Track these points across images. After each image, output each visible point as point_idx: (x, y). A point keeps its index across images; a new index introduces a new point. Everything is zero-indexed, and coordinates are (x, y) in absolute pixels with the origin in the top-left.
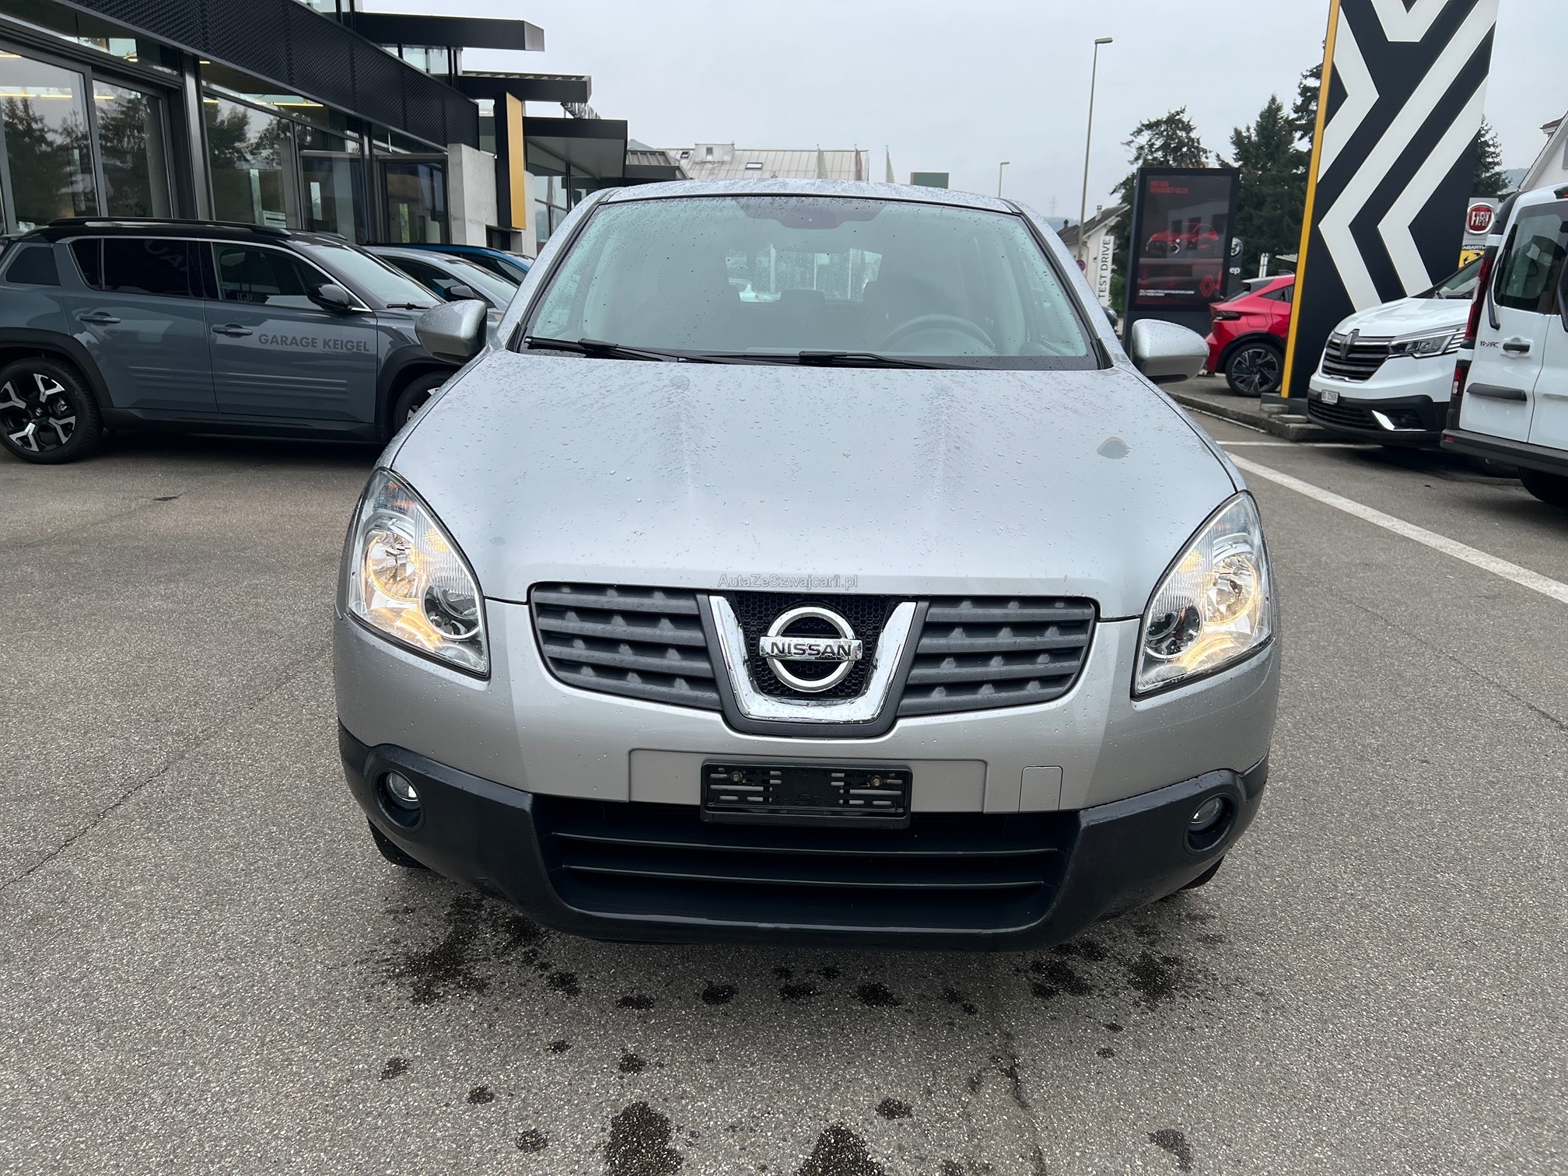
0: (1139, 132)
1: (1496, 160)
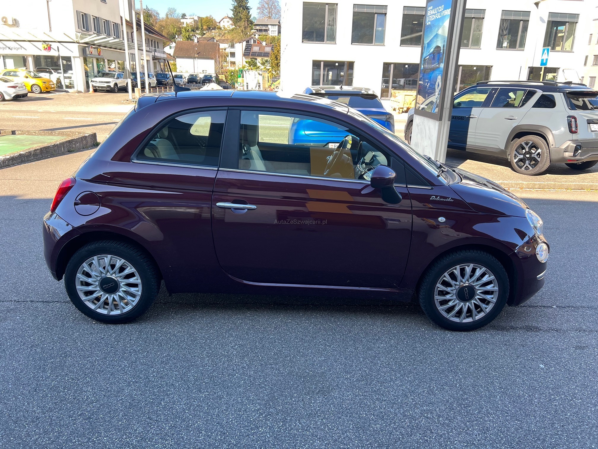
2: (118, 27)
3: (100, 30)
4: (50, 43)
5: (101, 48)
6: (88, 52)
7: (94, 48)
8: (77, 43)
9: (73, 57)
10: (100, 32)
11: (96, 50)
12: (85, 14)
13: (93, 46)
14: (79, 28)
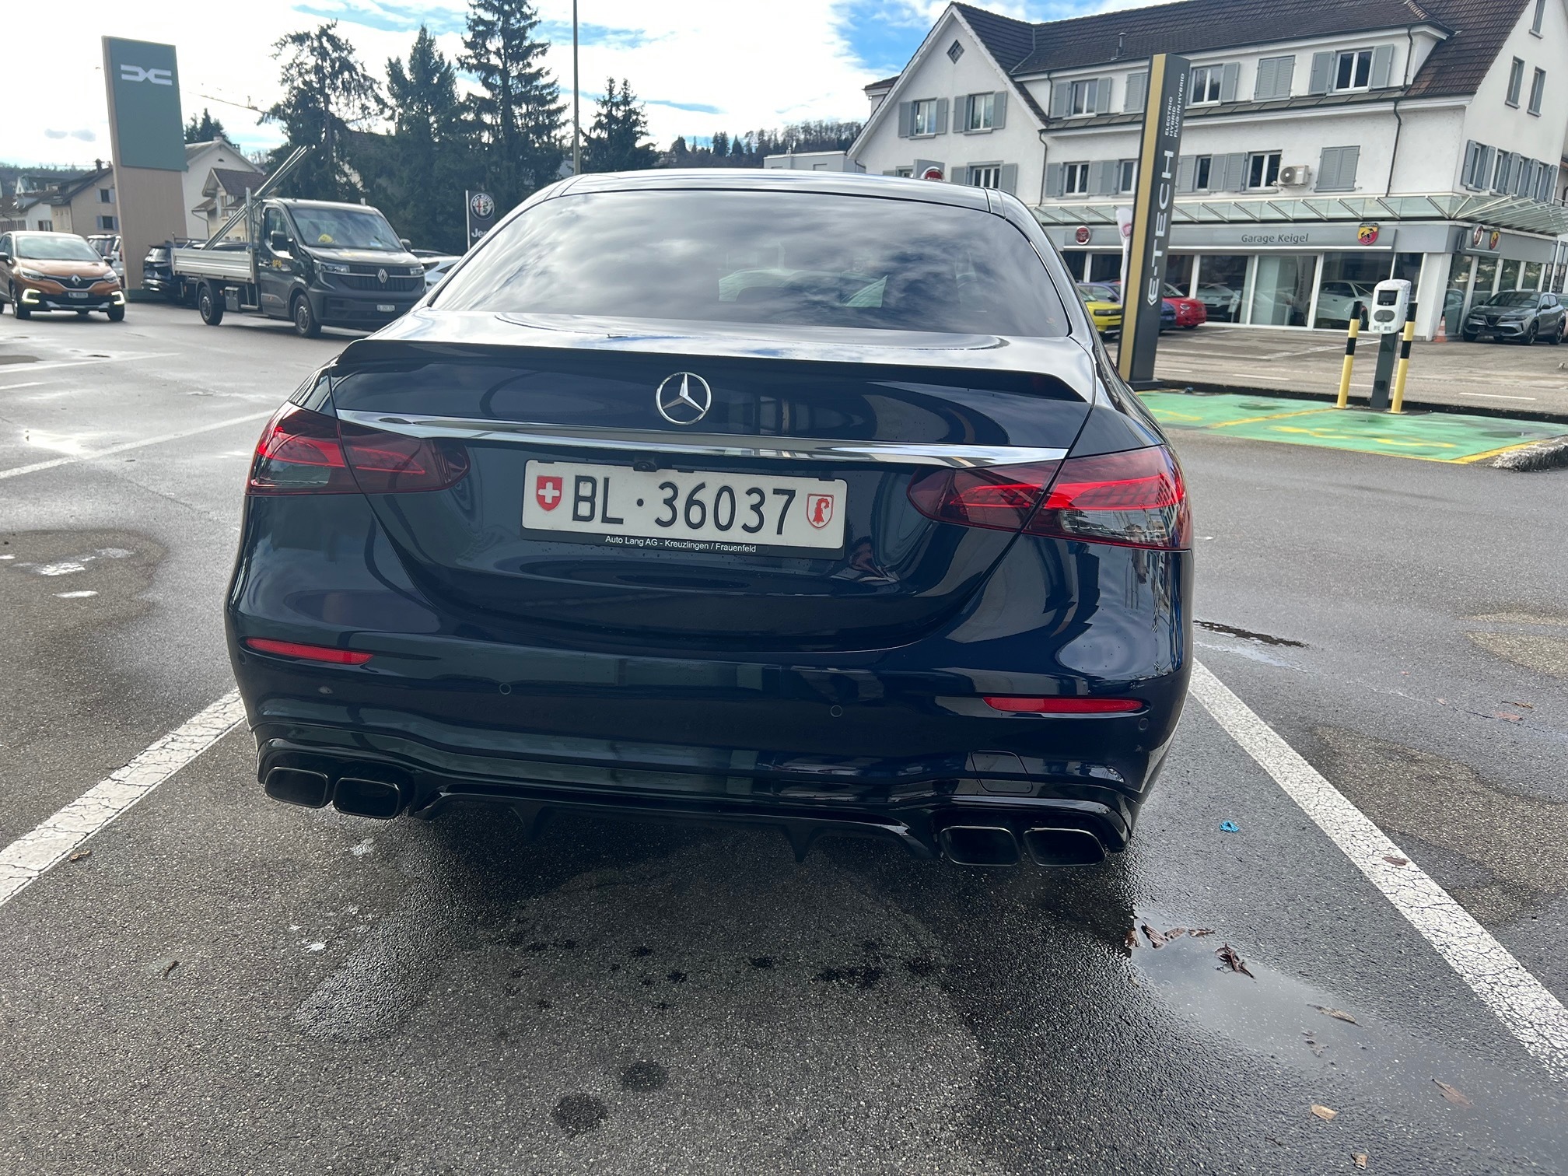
0: (284, 44)
1: (644, 130)
2: (1550, 174)
3: (1506, 185)
4: (1380, 223)
5: (1502, 230)
6: (1468, 241)
7: (1485, 231)
8: (1450, 219)
9: (1429, 254)
10: (1505, 189)
11: (1488, 234)
12: (1483, 147)
13: (1485, 227)
14: (1461, 183)
